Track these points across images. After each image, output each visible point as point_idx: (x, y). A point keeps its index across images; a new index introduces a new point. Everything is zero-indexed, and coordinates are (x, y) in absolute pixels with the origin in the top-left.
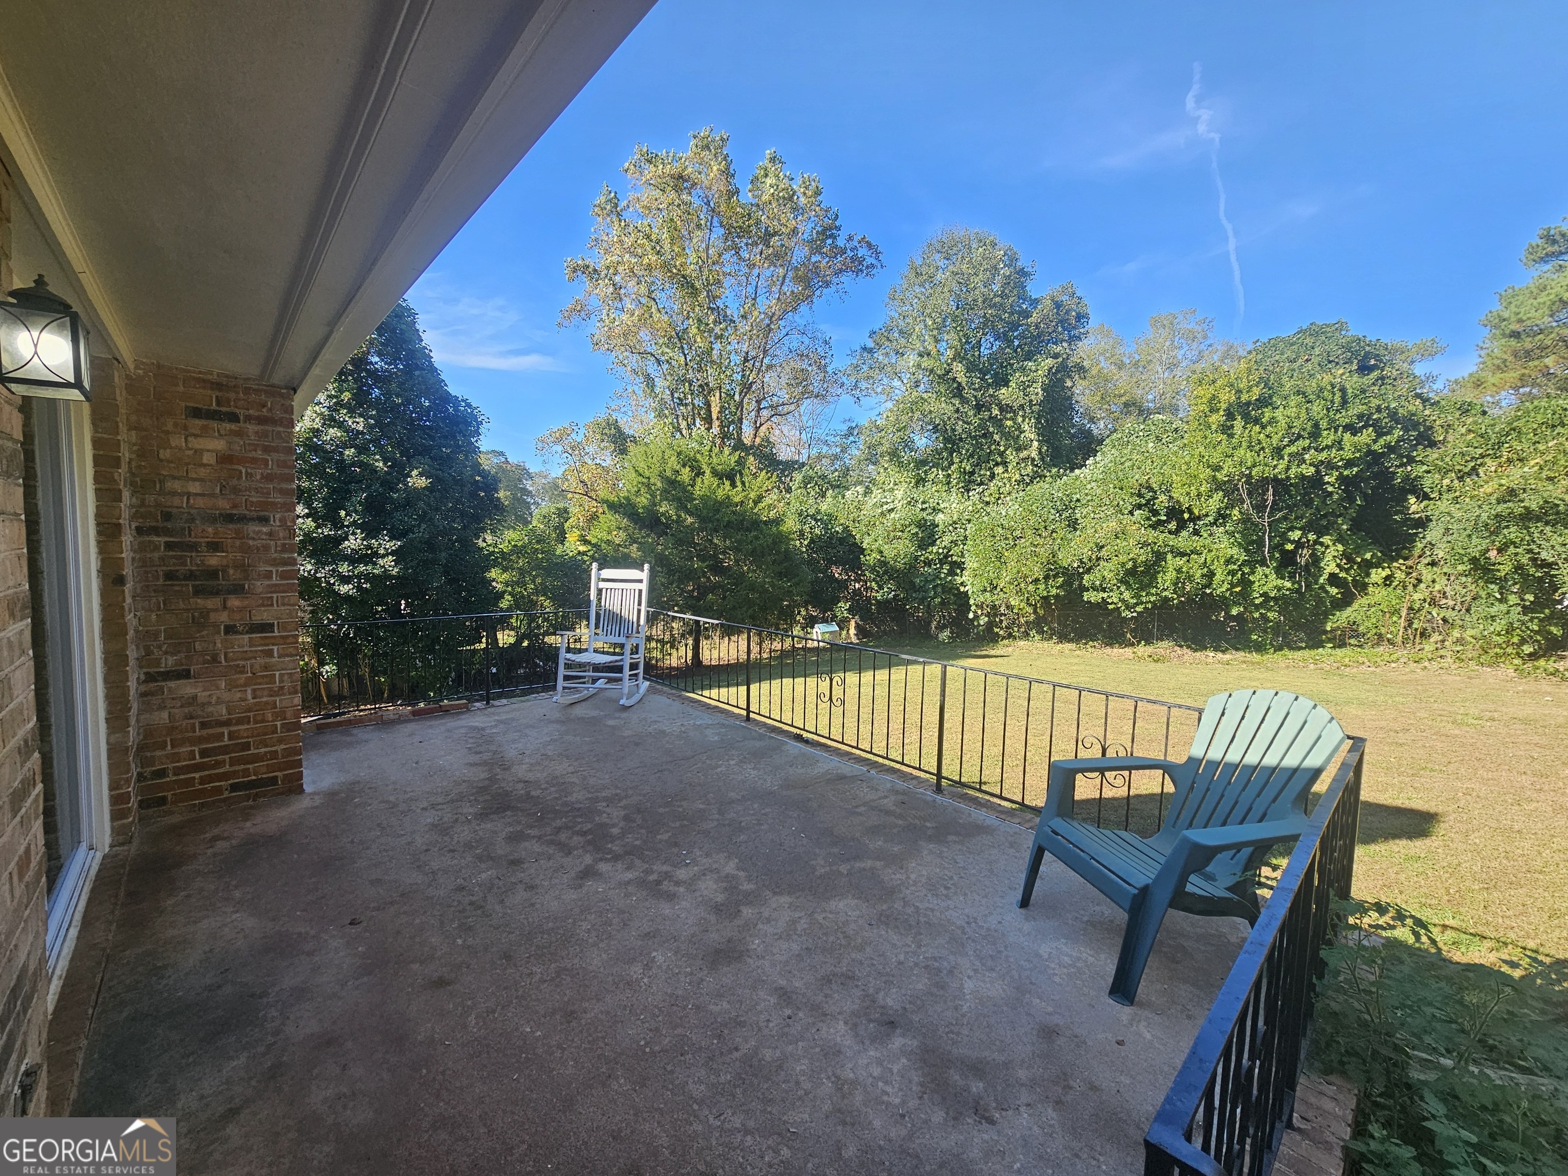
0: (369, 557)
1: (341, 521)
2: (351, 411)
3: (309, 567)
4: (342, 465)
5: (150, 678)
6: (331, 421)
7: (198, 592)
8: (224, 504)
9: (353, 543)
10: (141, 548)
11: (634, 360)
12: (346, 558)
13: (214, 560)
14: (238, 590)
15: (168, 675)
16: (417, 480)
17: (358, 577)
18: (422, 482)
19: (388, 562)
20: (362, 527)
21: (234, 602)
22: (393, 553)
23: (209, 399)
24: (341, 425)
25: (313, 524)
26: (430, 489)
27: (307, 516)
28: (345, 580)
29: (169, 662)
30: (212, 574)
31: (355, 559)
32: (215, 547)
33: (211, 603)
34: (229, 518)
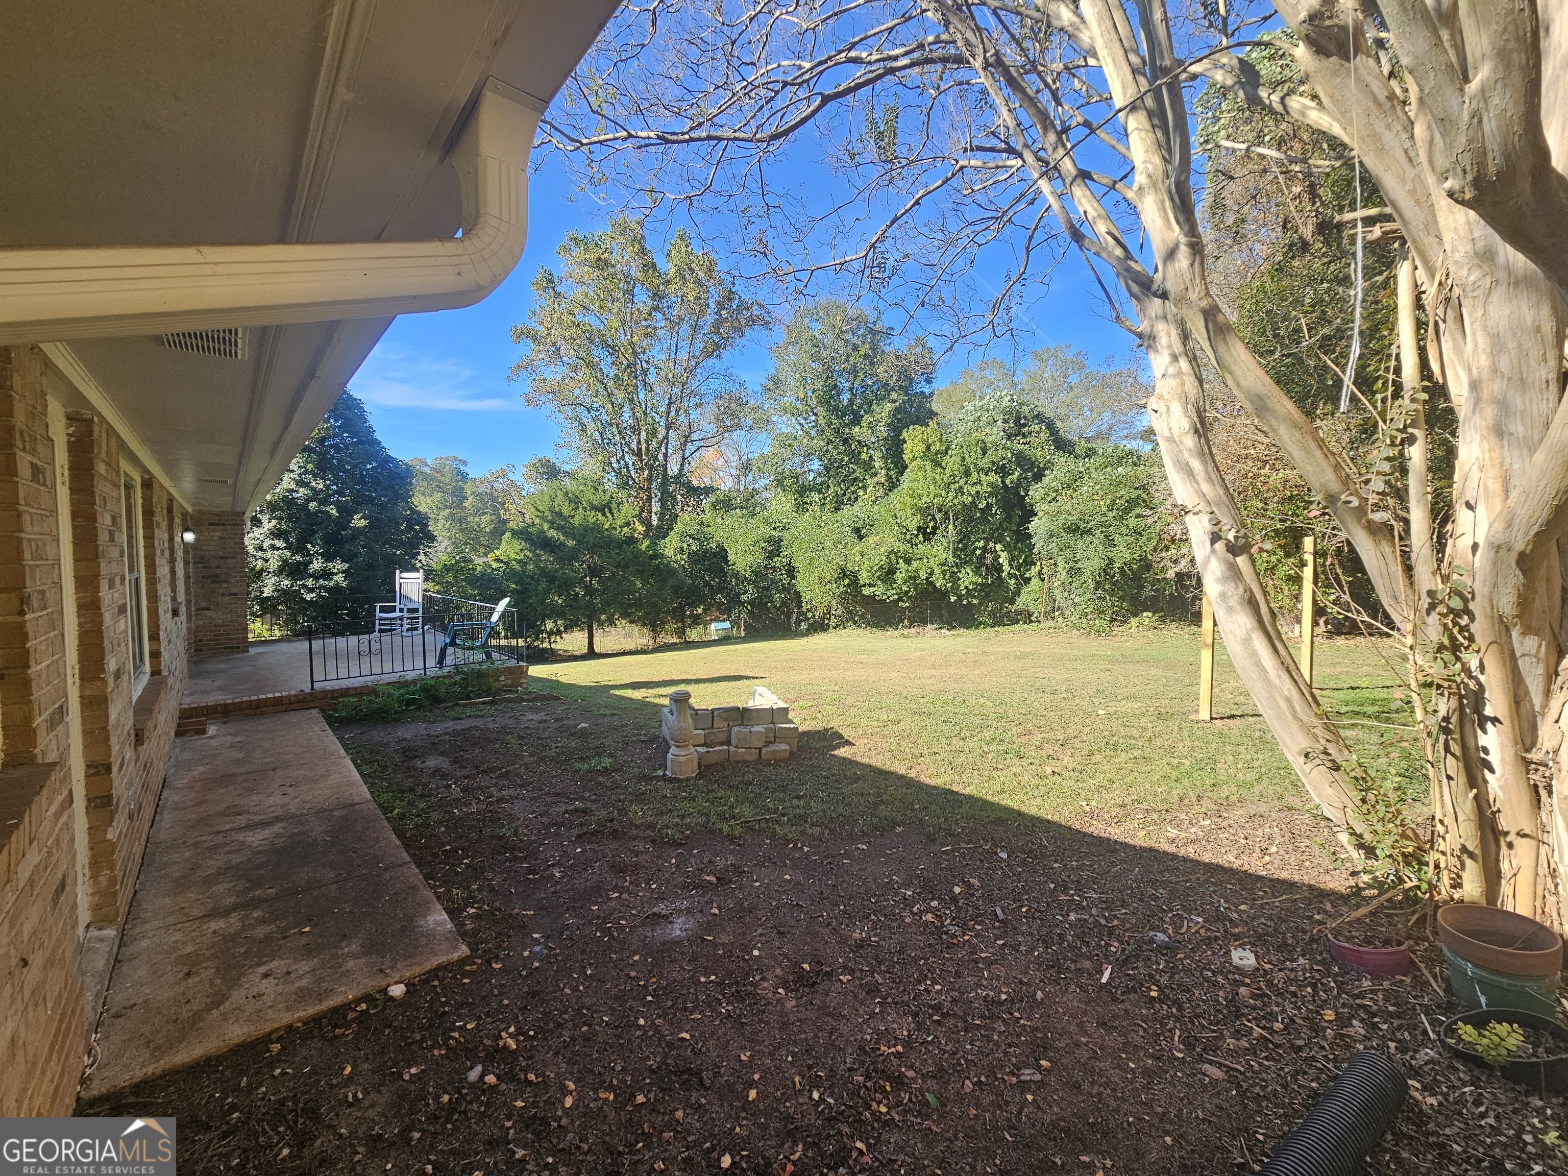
0: (326, 574)
1: (308, 551)
2: (315, 476)
3: (287, 582)
4: (308, 514)
5: (198, 610)
6: (301, 483)
7: (213, 582)
8: (221, 553)
9: (316, 565)
10: (194, 568)
11: (569, 411)
12: (311, 576)
13: (217, 572)
14: (225, 581)
15: (204, 609)
16: (359, 522)
17: (320, 588)
18: (363, 523)
19: (339, 578)
20: (322, 555)
21: (224, 585)
22: (343, 572)
23: (215, 519)
24: (306, 485)
25: (289, 554)
26: (371, 526)
27: (285, 548)
28: (311, 590)
29: (203, 605)
30: (217, 576)
31: (316, 576)
32: (218, 567)
33: (216, 585)
34: (222, 558)
